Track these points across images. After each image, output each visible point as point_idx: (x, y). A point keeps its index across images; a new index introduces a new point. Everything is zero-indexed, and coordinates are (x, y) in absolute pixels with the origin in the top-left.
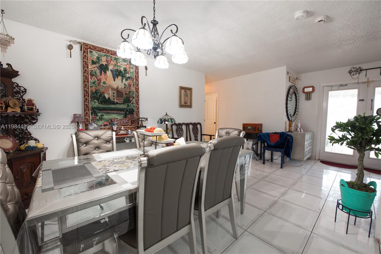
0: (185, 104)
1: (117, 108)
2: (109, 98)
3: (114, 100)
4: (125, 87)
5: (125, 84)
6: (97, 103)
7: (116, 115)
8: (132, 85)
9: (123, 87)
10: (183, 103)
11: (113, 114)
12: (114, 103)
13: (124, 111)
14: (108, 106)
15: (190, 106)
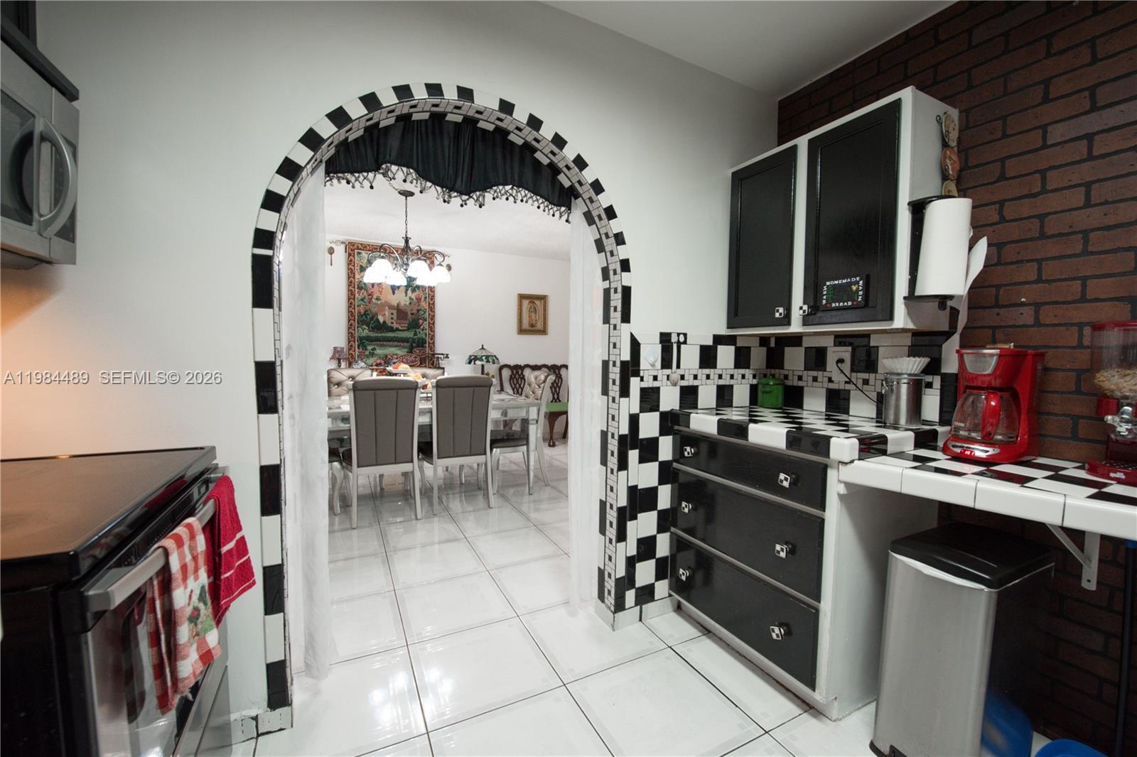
0: (530, 328)
1: (398, 337)
2: (384, 322)
3: (392, 325)
4: (410, 303)
5: (410, 298)
6: (367, 331)
7: (396, 348)
8: (423, 299)
9: (408, 304)
10: (526, 325)
11: (391, 346)
12: (392, 330)
13: (408, 342)
14: (383, 335)
15: (543, 331)
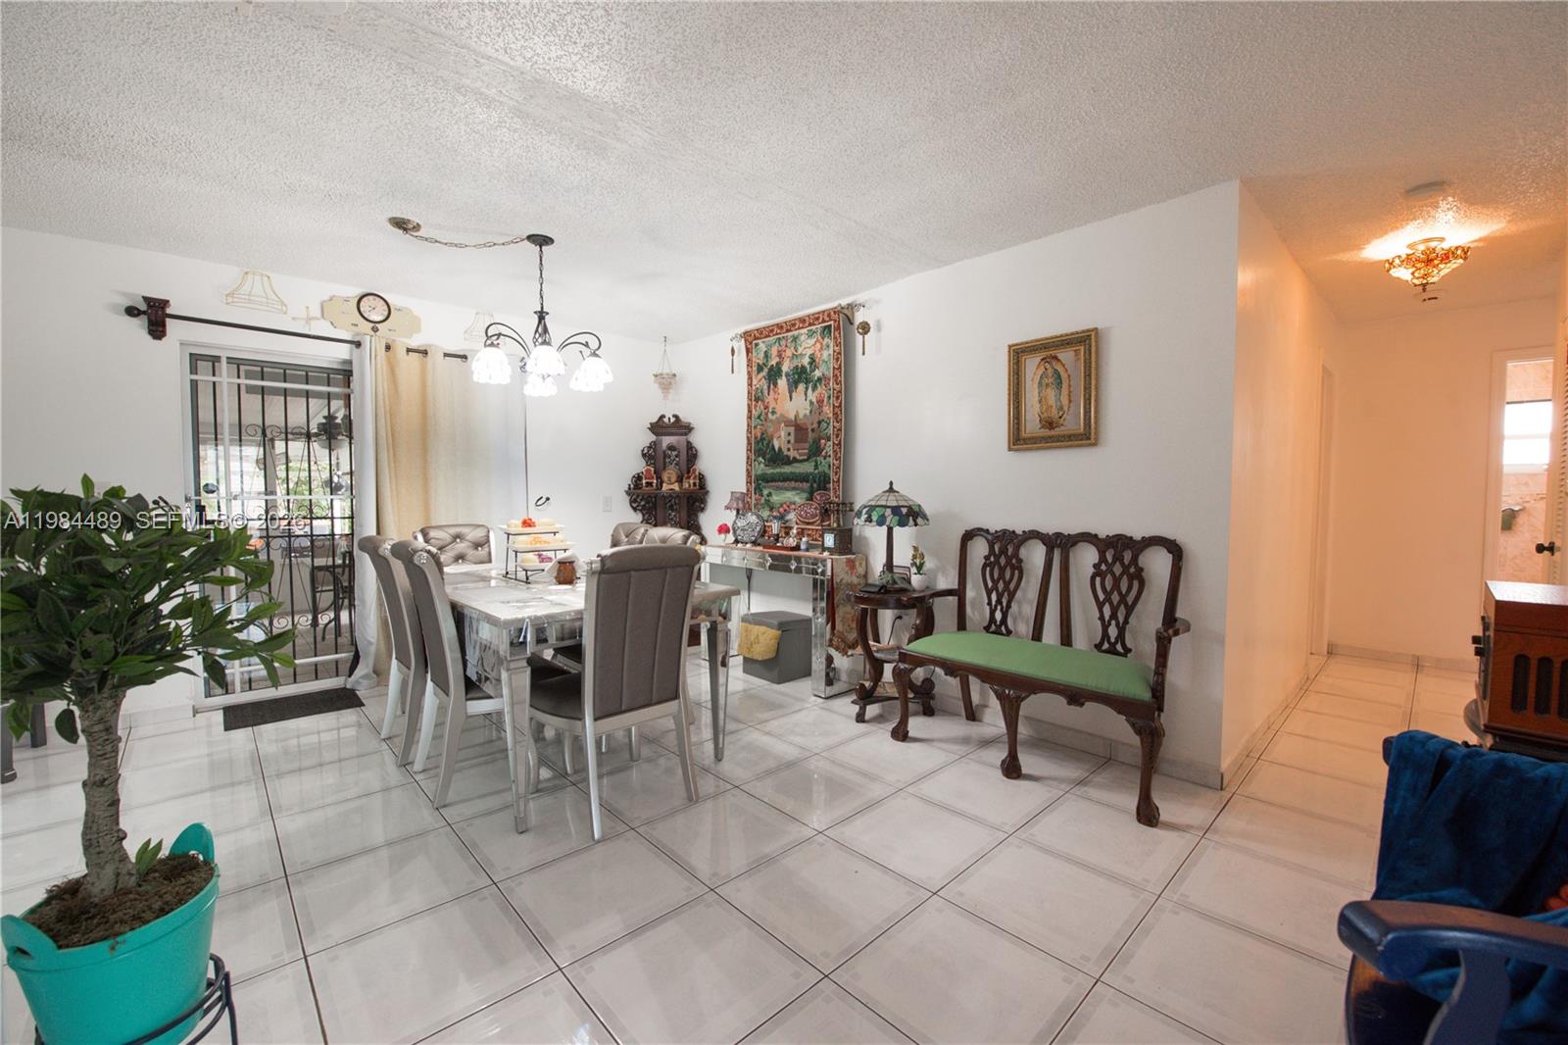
0: (1047, 432)
1: (795, 473)
2: (780, 449)
3: (789, 453)
4: (811, 412)
5: (811, 403)
6: (762, 465)
7: (794, 493)
8: (826, 400)
9: (808, 412)
11: (787, 489)
12: (789, 461)
13: (807, 482)
14: (778, 470)
15: (1086, 437)
